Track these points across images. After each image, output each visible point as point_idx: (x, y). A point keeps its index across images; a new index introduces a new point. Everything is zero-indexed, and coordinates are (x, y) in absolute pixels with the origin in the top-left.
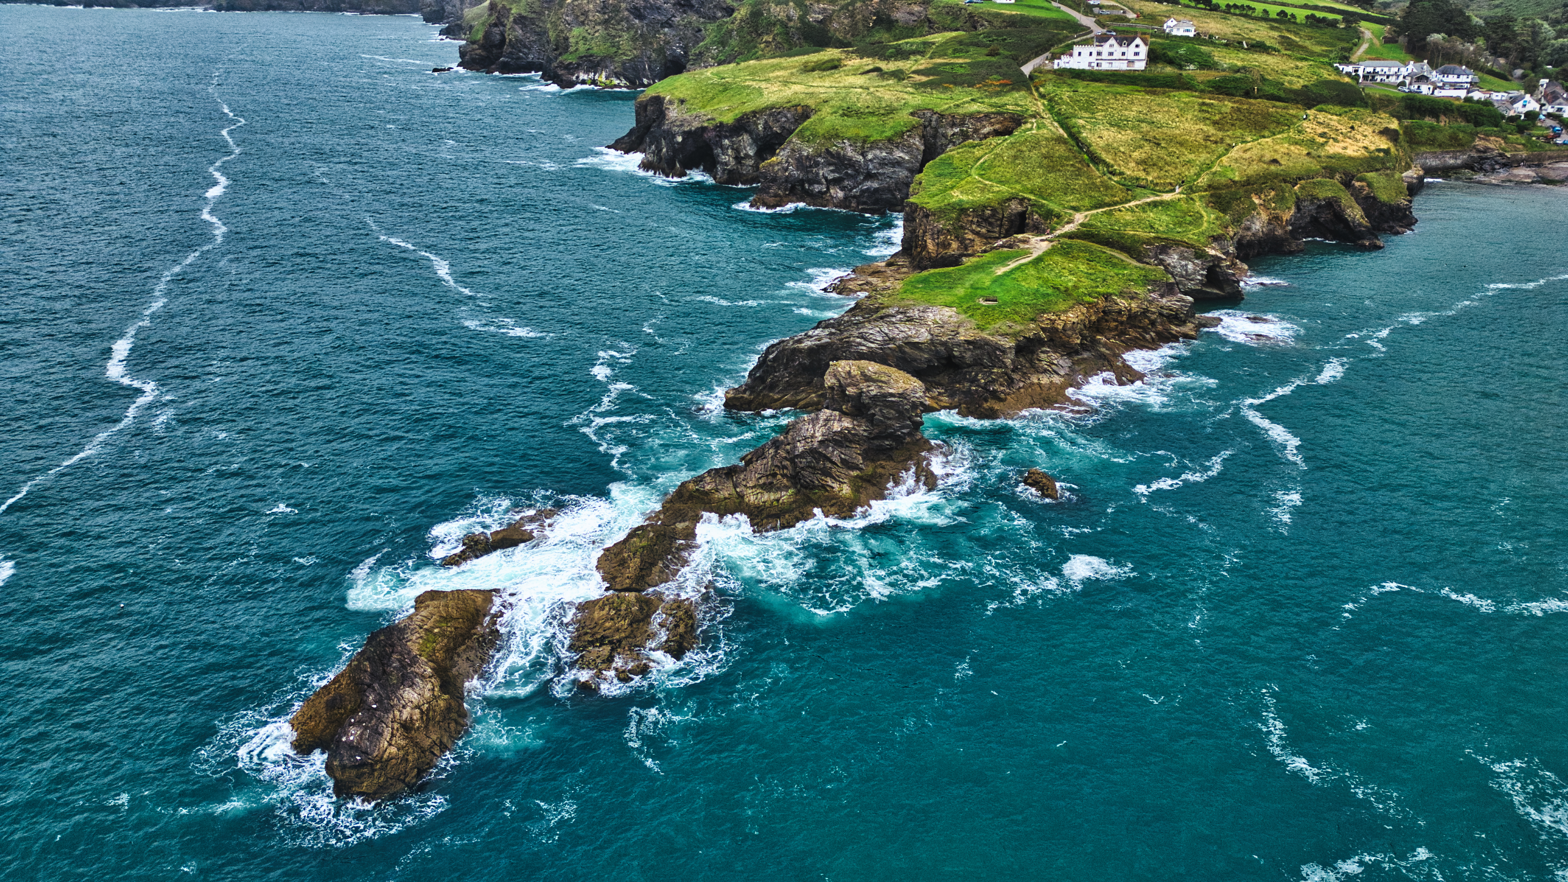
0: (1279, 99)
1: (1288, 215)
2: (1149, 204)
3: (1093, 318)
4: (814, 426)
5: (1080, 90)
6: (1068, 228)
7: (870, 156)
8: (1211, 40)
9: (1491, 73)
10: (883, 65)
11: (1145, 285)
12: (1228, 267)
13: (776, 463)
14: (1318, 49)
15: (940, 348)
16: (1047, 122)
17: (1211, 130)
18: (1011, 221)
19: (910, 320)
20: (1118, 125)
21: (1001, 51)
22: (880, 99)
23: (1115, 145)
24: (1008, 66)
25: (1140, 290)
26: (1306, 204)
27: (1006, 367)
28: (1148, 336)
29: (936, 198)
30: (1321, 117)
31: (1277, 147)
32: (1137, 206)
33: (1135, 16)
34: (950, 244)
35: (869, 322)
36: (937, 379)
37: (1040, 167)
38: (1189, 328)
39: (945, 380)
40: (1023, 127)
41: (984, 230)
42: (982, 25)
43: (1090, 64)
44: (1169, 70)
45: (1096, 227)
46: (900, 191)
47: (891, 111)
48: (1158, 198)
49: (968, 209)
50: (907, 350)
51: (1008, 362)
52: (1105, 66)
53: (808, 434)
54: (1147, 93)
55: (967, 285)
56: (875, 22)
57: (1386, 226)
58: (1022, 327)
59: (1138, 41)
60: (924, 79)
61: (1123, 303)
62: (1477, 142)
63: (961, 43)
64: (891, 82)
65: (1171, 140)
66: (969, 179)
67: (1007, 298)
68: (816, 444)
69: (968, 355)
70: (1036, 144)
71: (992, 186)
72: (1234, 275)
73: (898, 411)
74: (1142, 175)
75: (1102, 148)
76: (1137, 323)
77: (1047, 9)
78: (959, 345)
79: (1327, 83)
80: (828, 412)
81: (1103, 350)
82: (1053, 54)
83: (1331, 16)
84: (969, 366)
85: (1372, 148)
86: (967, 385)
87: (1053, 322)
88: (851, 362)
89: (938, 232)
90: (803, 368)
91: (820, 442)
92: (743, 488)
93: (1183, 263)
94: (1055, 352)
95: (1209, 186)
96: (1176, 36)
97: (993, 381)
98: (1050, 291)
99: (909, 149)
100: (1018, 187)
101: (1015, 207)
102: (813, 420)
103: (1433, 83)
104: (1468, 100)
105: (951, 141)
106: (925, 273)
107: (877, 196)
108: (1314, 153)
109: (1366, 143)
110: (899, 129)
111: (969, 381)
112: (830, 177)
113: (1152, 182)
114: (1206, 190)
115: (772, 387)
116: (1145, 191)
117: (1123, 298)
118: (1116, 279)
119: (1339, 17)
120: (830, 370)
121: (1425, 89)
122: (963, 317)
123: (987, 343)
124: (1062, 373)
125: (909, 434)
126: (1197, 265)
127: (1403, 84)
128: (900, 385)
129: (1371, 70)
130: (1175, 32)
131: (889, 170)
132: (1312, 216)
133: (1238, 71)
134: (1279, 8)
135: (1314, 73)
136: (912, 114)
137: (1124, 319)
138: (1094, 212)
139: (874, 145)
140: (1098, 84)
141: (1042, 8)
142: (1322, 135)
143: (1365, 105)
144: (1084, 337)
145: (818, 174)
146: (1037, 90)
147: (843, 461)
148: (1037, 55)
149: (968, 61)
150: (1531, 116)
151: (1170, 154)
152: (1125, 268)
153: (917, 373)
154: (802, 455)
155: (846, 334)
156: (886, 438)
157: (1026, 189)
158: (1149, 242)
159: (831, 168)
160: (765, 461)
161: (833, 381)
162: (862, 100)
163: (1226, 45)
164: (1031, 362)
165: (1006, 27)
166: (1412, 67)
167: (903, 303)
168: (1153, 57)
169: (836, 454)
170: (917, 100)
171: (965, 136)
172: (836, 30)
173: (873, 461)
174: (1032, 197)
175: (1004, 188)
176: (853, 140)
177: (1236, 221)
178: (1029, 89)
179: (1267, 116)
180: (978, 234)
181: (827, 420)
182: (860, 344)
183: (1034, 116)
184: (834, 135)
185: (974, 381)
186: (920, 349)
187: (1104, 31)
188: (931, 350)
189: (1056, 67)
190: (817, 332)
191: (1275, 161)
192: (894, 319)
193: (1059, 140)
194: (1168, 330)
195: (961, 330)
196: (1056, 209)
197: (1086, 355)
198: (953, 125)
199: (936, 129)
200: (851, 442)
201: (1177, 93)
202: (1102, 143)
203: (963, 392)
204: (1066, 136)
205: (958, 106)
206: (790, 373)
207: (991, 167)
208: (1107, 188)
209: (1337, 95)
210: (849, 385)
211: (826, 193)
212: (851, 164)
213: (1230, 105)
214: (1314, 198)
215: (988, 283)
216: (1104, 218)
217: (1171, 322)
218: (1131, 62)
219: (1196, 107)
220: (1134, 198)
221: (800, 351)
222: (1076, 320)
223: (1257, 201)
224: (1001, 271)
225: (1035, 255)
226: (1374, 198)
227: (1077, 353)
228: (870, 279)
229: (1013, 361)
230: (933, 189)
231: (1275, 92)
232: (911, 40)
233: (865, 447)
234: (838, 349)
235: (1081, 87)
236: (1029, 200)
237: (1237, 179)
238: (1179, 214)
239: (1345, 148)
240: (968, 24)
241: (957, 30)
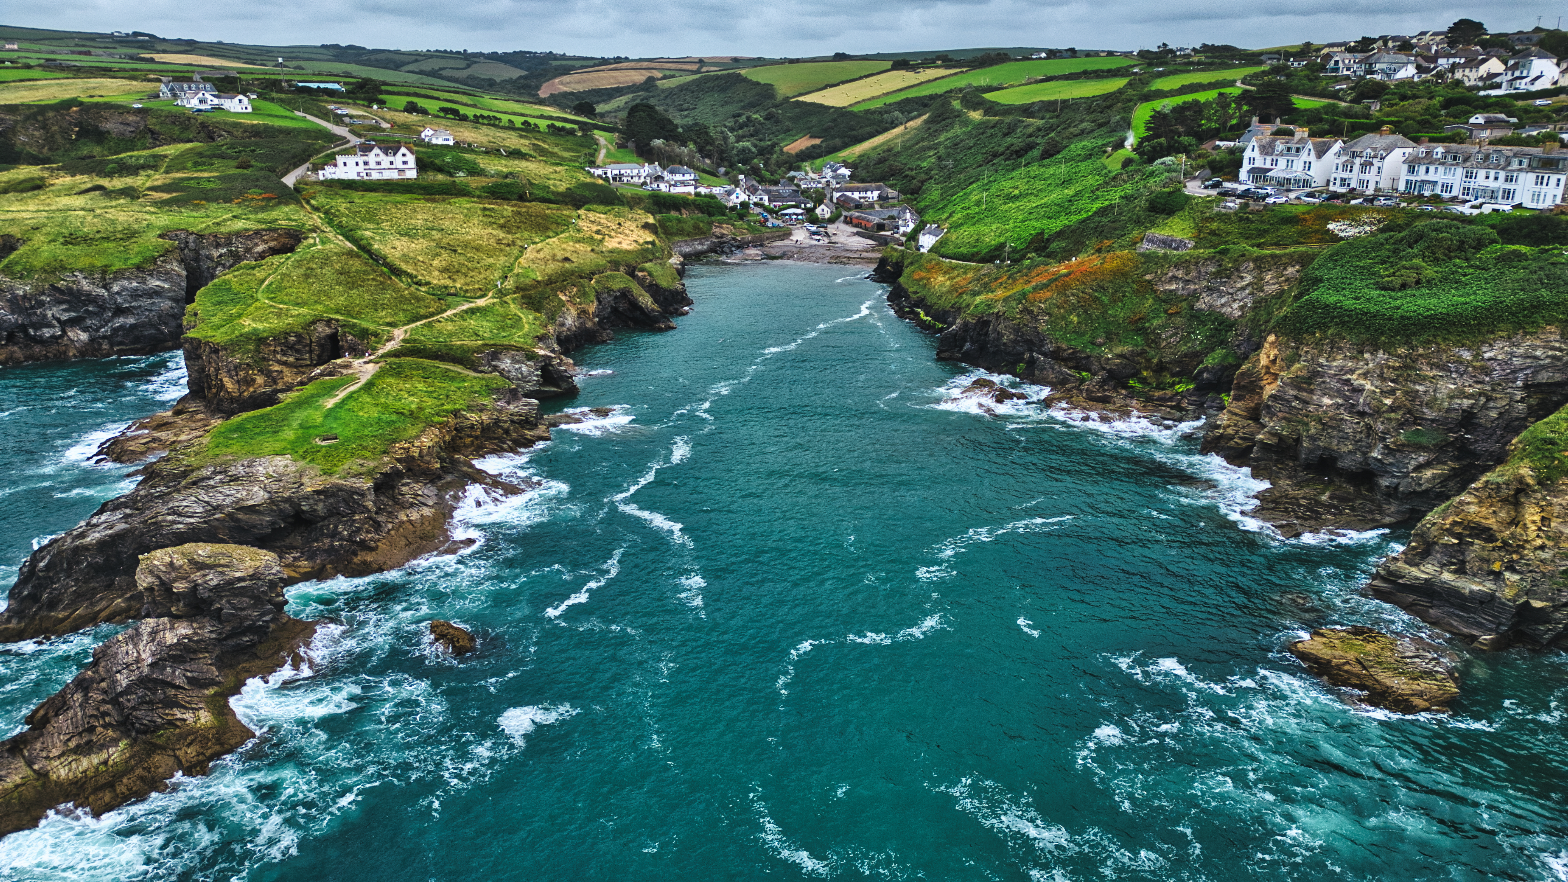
0: (550, 201)
1: (592, 308)
2: (466, 312)
3: (447, 438)
4: (135, 645)
5: (356, 200)
6: (390, 346)
7: (116, 288)
8: (470, 148)
9: (704, 171)
10: (105, 182)
11: (489, 395)
12: (560, 364)
13: (90, 711)
14: (566, 154)
15: (283, 506)
16: (331, 236)
17: (501, 234)
18: (320, 345)
19: (235, 479)
20: (409, 234)
21: (253, 163)
22: (113, 222)
23: (412, 255)
24: (266, 178)
25: (485, 401)
26: (605, 295)
27: (369, 511)
28: (505, 446)
29: (223, 330)
30: (591, 215)
31: (564, 246)
32: (455, 315)
33: (389, 126)
34: (254, 380)
35: (178, 491)
36: (288, 541)
37: (340, 284)
38: (541, 430)
39: (298, 540)
40: (305, 243)
41: (291, 359)
42: (220, 136)
43: (358, 174)
44: (440, 177)
45: (421, 342)
46: (166, 324)
47: (130, 234)
48: (472, 305)
49: (267, 338)
50: (241, 516)
51: (370, 504)
52: (375, 176)
53: (130, 659)
54: (427, 200)
55: (295, 425)
56: (78, 134)
57: (671, 308)
58: (376, 463)
59: (403, 150)
60: (166, 196)
61: (474, 417)
62: (714, 230)
63: (200, 155)
64: (122, 201)
65: (466, 245)
66: (258, 304)
67: (348, 432)
68: (146, 670)
69: (320, 507)
70: (326, 260)
71: (288, 310)
72: (566, 371)
73: (251, 597)
74: (449, 282)
75: (399, 258)
76: (492, 435)
77: (292, 119)
78: (306, 498)
79: (586, 185)
80: (152, 621)
81: (465, 469)
82: (314, 164)
83: (568, 126)
84: (324, 518)
85: (641, 241)
86: (327, 541)
87: (407, 450)
88: (169, 550)
89: (236, 368)
90: (96, 570)
91: (151, 665)
92: (44, 762)
93: (517, 366)
94: (417, 482)
95: (517, 288)
96: (437, 145)
97: (359, 530)
98: (394, 417)
99: (168, 276)
100: (320, 307)
101: (322, 330)
102: (131, 638)
103: (667, 182)
104: (698, 195)
105: (219, 264)
106: (236, 419)
107: (136, 333)
108: (597, 249)
109: (635, 237)
110: (148, 254)
111: (327, 536)
112: (65, 317)
113: (461, 289)
114: (515, 293)
115: (52, 604)
116: (458, 299)
117: (473, 411)
118: (459, 393)
119: (576, 127)
120: (142, 566)
121: (663, 187)
122: (301, 464)
123: (340, 488)
124: (431, 503)
125: (272, 620)
126: (531, 367)
127: (645, 183)
128: (247, 564)
129: (617, 172)
130: (434, 141)
131: (146, 302)
132: (612, 307)
133: (506, 177)
134: (523, 119)
135: (572, 177)
136: (160, 236)
137: (478, 433)
138: (413, 325)
139: (119, 275)
140: (373, 194)
141: (286, 117)
142: (598, 232)
143: (622, 204)
144: (442, 460)
145: (45, 316)
146: (308, 202)
147: (190, 680)
148: (296, 166)
149: (216, 174)
150: (744, 205)
151: (470, 260)
152: (464, 381)
153: (262, 542)
154: (128, 690)
155: (148, 514)
156: (244, 633)
157: (329, 310)
158: (478, 350)
159: (64, 307)
160: (70, 713)
161: (150, 579)
162: (90, 224)
163: (487, 153)
164: (393, 498)
165: (250, 138)
166: (647, 169)
167: (218, 461)
168: (422, 165)
169: (178, 675)
170: (163, 220)
171: (237, 258)
172: (24, 144)
173: (231, 666)
174: (340, 318)
175: (304, 310)
176: (88, 272)
177: (552, 318)
178: (298, 202)
179: (546, 217)
180: (285, 363)
181: (154, 633)
182: (174, 522)
183: (314, 231)
184: (57, 268)
185: (334, 534)
186: (258, 512)
187: (363, 140)
188: (272, 510)
189: (321, 178)
190: (103, 518)
191: (567, 259)
192: (212, 482)
193: (350, 254)
194: (523, 436)
195: (305, 480)
196: (372, 327)
197: (449, 478)
198: (218, 246)
199: (196, 251)
200: (195, 652)
201: (456, 200)
202: (398, 254)
203: (325, 551)
204: (355, 249)
205: (218, 224)
206: (77, 581)
207: (280, 289)
208: (418, 299)
209: (598, 196)
210: (175, 580)
211: (61, 337)
212: (91, 299)
213: (510, 209)
214: (610, 290)
215: (319, 420)
216: (425, 331)
217: (523, 428)
218: (401, 171)
219: (479, 212)
220: (449, 307)
221: (86, 548)
222: (430, 444)
223: (564, 298)
224: (330, 403)
225: (363, 381)
226: (657, 285)
227: (440, 478)
228: (157, 434)
229: (374, 502)
230: (215, 320)
231: (545, 195)
232: (135, 153)
233: (217, 652)
234: (142, 534)
235: (356, 196)
236: (337, 320)
237: (539, 279)
238: (498, 319)
239: (620, 243)
240: (202, 134)
241: (190, 141)
